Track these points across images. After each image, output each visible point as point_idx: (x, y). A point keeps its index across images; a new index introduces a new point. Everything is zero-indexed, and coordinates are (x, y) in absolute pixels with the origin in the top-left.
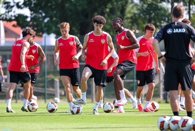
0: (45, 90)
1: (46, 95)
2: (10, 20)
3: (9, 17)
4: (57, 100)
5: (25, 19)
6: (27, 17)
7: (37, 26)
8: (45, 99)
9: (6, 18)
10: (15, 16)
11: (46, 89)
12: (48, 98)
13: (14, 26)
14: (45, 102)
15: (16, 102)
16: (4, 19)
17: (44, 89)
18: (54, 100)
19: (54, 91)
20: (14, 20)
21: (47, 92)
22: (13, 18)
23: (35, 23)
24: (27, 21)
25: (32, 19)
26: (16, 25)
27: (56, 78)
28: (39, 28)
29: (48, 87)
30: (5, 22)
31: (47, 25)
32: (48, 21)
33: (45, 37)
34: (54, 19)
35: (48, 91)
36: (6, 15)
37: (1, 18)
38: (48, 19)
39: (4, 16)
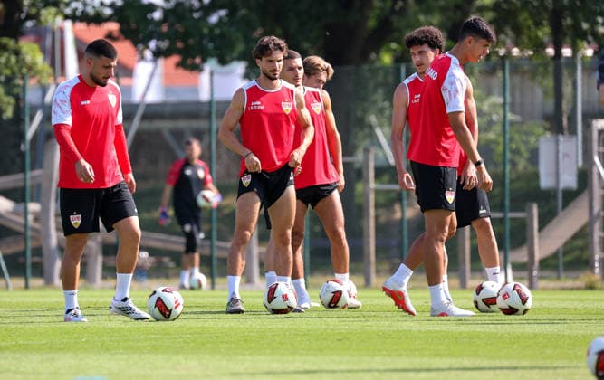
0: (211, 246)
1: (215, 262)
2: (97, 19)
3: (94, 7)
5: (147, 13)
6: (152, 8)
7: (185, 36)
8: (212, 275)
9: (83, 12)
10: (112, 6)
11: (216, 243)
13: (110, 37)
14: (213, 286)
16: (78, 13)
17: (207, 243)
20: (109, 19)
21: (216, 253)
22: (108, 12)
23: (179, 27)
24: (152, 19)
26: (116, 34)
28: (191, 42)
29: (221, 239)
30: (81, 26)
31: (217, 31)
32: (221, 19)
33: (212, 73)
34: (243, 12)
35: (220, 249)
36: (85, 4)
37: (68, 11)
38: (223, 13)
39: (78, 6)
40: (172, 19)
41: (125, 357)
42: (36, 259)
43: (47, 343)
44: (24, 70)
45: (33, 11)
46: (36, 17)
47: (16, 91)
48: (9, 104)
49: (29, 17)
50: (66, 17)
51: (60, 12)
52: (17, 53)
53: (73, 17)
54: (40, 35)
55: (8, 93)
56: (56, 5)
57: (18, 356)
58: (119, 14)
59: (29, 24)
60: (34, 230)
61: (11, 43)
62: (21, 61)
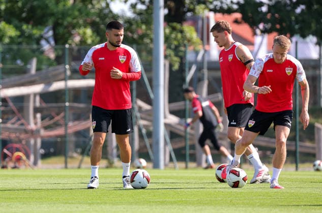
0: (296, 145)
1: (298, 155)
2: (229, 11)
3: (227, 5)
4: (319, 165)
5: (258, 7)
6: (261, 4)
7: (280, 21)
8: (296, 162)
9: (221, 7)
10: (238, 3)
11: (299, 143)
12: (303, 162)
13: (236, 21)
14: (297, 169)
16: (218, 8)
17: (294, 143)
18: (314, 165)
19: (314, 148)
20: (236, 11)
21: (299, 150)
22: (235, 7)
23: (277, 15)
24: (262, 11)
25: (270, 7)
26: (240, 20)
27: (318, 122)
28: (284, 24)
29: (301, 140)
30: (219, 15)
31: (300, 18)
32: (303, 10)
33: (296, 43)
34: (315, 7)
35: (301, 146)
36: (222, 3)
37: (211, 7)
38: (303, 7)
39: (218, 3)
40: (273, 11)
41: (244, 209)
42: (192, 151)
43: (198, 200)
44: (186, 42)
45: (192, 7)
46: (193, 10)
47: (181, 54)
48: (176, 61)
49: (189, 10)
50: (211, 10)
51: (207, 7)
52: (182, 32)
53: (215, 10)
54: (195, 21)
55: (176, 55)
56: (204, 3)
57: (181, 207)
58: (242, 8)
59: (189, 14)
60: (191, 134)
61: (178, 26)
62: (184, 38)
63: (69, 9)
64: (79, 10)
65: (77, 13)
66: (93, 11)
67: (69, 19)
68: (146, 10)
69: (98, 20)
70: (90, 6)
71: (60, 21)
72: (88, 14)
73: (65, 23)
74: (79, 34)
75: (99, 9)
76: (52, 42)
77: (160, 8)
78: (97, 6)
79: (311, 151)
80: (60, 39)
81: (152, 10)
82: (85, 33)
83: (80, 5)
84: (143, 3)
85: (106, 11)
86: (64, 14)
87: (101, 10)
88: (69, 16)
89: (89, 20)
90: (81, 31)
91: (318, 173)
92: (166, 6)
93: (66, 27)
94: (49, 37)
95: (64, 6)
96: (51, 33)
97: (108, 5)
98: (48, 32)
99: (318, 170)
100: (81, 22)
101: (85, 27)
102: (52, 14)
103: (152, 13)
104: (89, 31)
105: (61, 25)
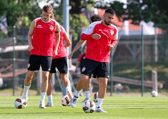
0: (142, 83)
1: (143, 88)
2: (105, 8)
3: (104, 4)
4: (154, 93)
6: (123, 4)
7: (133, 14)
8: (141, 92)
9: (101, 6)
10: (110, 4)
11: (143, 81)
12: (146, 91)
14: (142, 95)
15: (111, 95)
16: (99, 6)
17: (140, 81)
18: (152, 94)
19: (151, 84)
21: (143, 85)
22: (109, 6)
23: (131, 10)
24: (123, 8)
25: (128, 6)
27: (154, 70)
28: (136, 15)
29: (145, 80)
30: (100, 10)
31: (144, 12)
32: (146, 8)
33: (142, 26)
34: (153, 6)
35: (145, 83)
36: (101, 3)
37: (96, 5)
38: (146, 6)
39: (99, 4)
41: (113, 118)
44: (81, 25)
45: (84, 5)
46: (85, 7)
47: (79, 31)
48: (76, 36)
49: (83, 7)
50: (95, 7)
51: (93, 6)
52: (79, 19)
53: (97, 7)
54: (86, 13)
55: (76, 32)
56: (91, 3)
58: (112, 6)
59: (83, 10)
61: (77, 16)
62: (80, 22)
63: (15, 6)
64: (22, 7)
65: (20, 8)
66: (29, 7)
67: (15, 12)
68: (59, 7)
69: (32, 12)
70: (27, 5)
71: (10, 13)
72: (26, 9)
73: (13, 14)
74: (21, 20)
75: (32, 6)
76: (6, 25)
77: (67, 6)
78: (32, 5)
79: (150, 86)
80: (10, 23)
81: (62, 7)
82: (24, 20)
83: (22, 4)
84: (57, 3)
85: (36, 7)
86: (13, 9)
87: (34, 7)
88: (16, 10)
89: (27, 12)
90: (22, 18)
91: (154, 98)
92: (70, 5)
93: (14, 16)
94: (4, 22)
95: (13, 4)
96: (5, 20)
97: (37, 4)
98: (4, 19)
99: (154, 96)
100: (22, 13)
101: (25, 16)
102: (6, 9)
103: (62, 9)
104: (27, 19)
105: (11, 15)
